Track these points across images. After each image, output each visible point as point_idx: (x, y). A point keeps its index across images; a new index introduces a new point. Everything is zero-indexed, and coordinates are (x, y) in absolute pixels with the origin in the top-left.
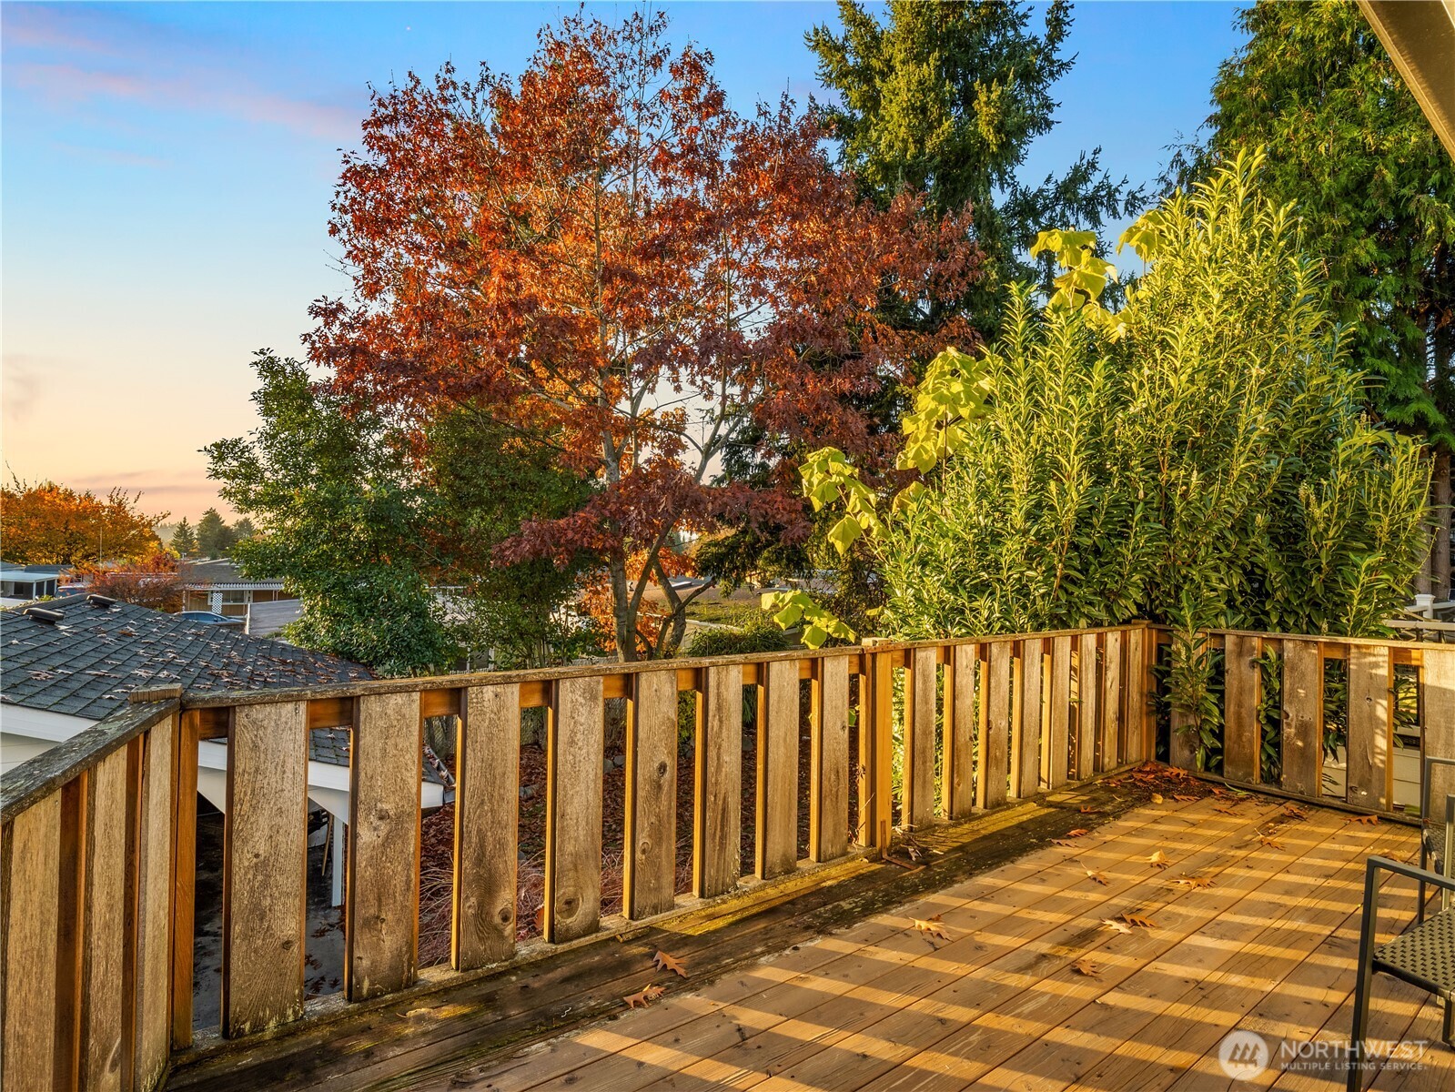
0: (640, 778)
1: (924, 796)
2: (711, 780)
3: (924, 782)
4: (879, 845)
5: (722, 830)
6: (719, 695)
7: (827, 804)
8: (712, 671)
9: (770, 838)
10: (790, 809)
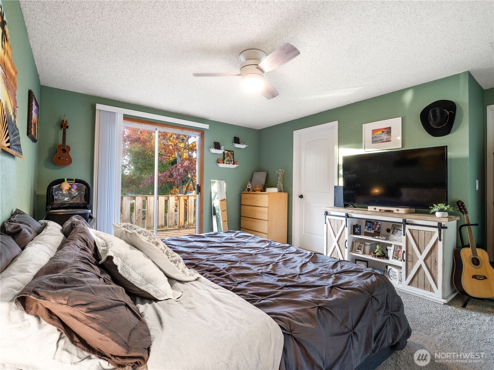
0: (136, 211)
1: (191, 220)
2: (148, 212)
3: (191, 217)
4: (180, 226)
5: (150, 219)
6: (149, 201)
7: (170, 218)
8: (148, 197)
9: (159, 222)
10: (163, 218)
